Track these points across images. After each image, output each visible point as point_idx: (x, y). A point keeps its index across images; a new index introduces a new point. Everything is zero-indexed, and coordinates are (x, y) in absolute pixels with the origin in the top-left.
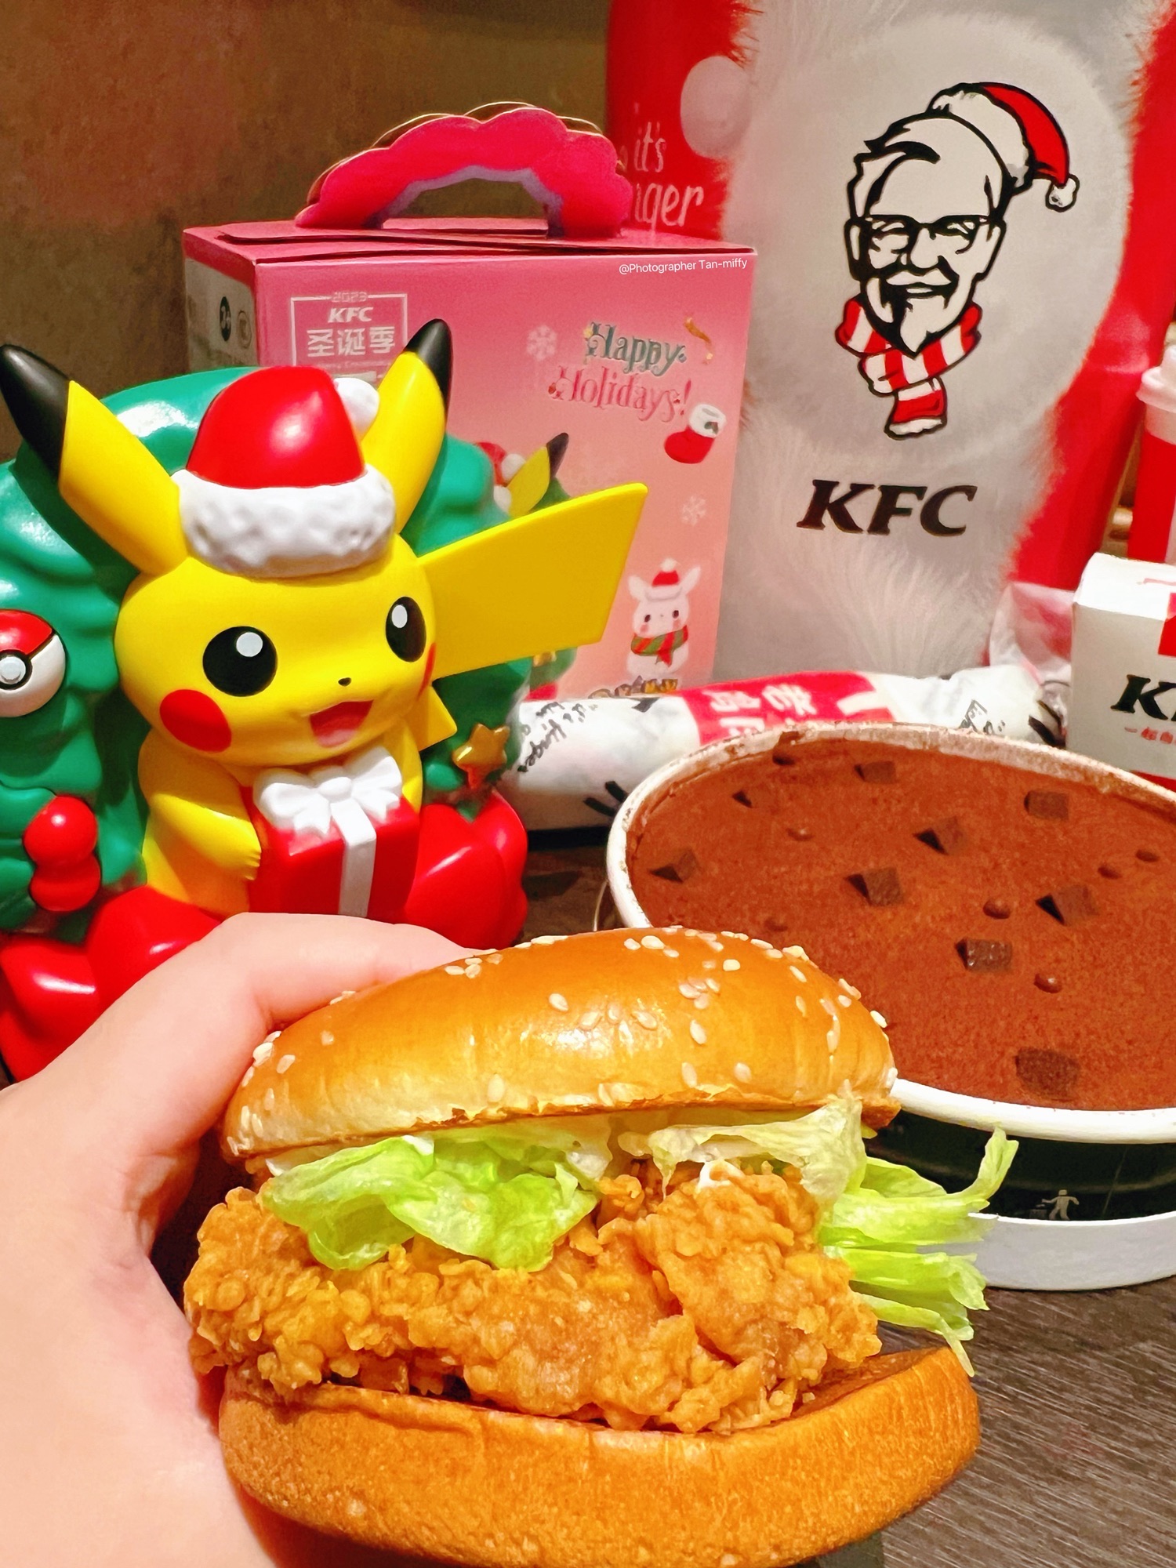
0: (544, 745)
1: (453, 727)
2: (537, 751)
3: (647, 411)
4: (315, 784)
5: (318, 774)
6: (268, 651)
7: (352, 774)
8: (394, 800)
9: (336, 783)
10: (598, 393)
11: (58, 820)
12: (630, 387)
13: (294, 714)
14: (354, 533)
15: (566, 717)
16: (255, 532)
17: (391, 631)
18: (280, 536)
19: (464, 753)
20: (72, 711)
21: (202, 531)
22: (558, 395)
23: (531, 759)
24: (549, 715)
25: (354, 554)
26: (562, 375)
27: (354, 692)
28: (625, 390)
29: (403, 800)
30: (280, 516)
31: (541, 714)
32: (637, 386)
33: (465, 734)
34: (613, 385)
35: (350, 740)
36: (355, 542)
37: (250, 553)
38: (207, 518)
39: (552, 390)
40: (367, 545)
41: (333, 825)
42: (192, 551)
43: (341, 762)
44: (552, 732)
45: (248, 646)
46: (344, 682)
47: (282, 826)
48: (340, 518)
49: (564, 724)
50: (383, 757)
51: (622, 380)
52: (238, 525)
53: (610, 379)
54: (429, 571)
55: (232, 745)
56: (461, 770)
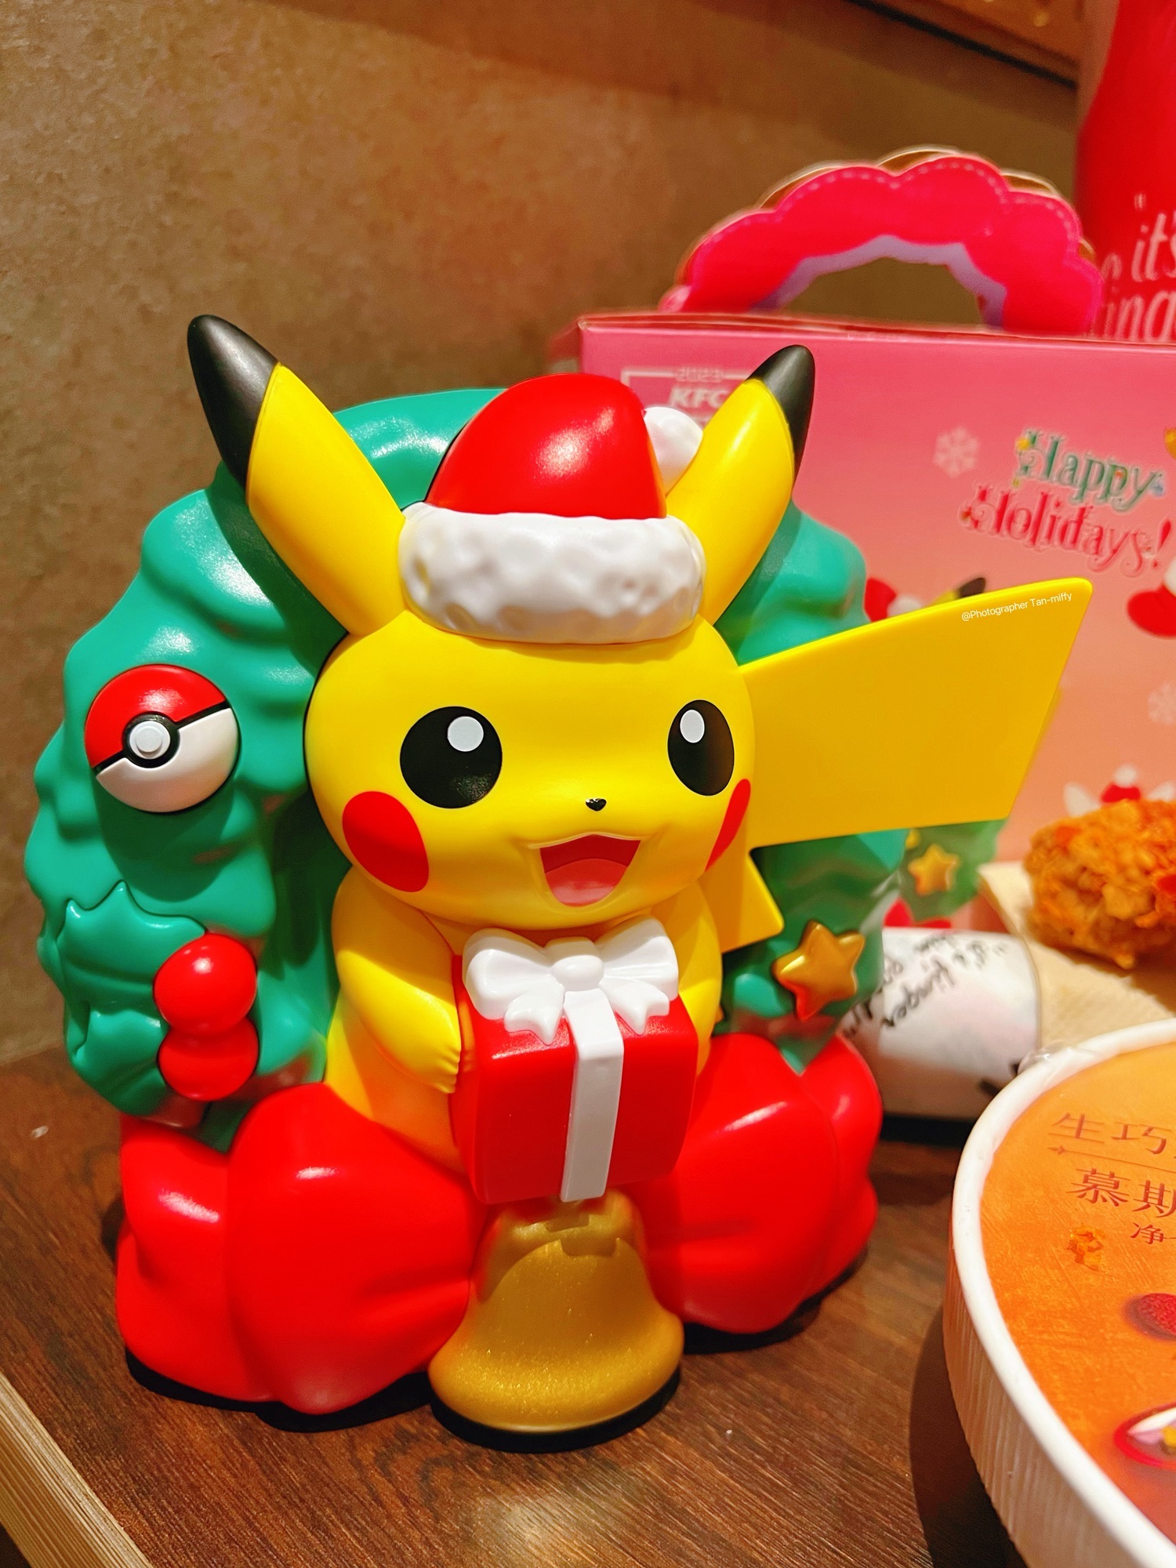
0: (925, 991)
1: (778, 922)
2: (912, 1000)
3: (1101, 560)
4: (551, 960)
5: (556, 946)
6: (491, 744)
7: (604, 956)
8: (662, 1001)
9: (579, 962)
10: (1033, 526)
11: (203, 965)
12: (1079, 522)
13: (518, 842)
14: (630, 585)
15: (960, 958)
16: (486, 569)
17: (676, 742)
18: (519, 575)
19: (793, 964)
20: (238, 818)
21: (419, 568)
22: (976, 523)
23: (903, 1011)
24: (933, 952)
25: (627, 616)
26: (983, 496)
27: (609, 824)
28: (1072, 528)
29: (677, 1005)
31: (925, 947)
32: (1091, 520)
33: (797, 936)
34: (1054, 519)
35: (604, 904)
36: (629, 599)
37: (478, 601)
38: (428, 552)
39: (968, 514)
40: (647, 608)
41: (564, 1025)
42: (409, 604)
43: (594, 933)
44: (937, 976)
45: (464, 737)
46: (597, 805)
47: (488, 1014)
48: (607, 559)
49: (956, 968)
50: (655, 934)
51: (1069, 513)
52: (465, 559)
53: (1051, 510)
54: (753, 684)
55: (430, 882)
56: (787, 990)
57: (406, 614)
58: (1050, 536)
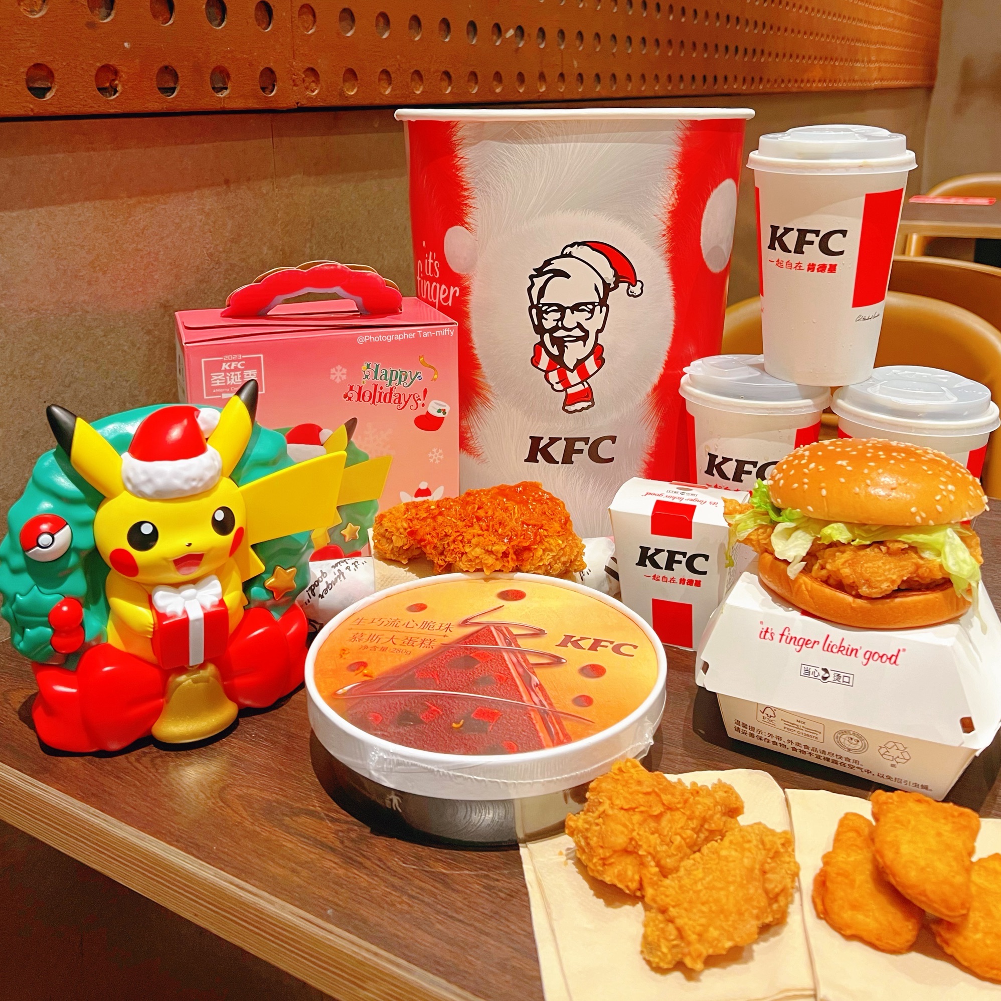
1: (263, 568)
3: (402, 406)
4: (180, 592)
5: (181, 588)
6: (155, 532)
7: (197, 589)
8: (216, 600)
9: (189, 591)
10: (372, 397)
11: (65, 609)
12: (391, 393)
13: (165, 559)
14: (194, 480)
16: (150, 481)
17: (215, 523)
18: (160, 482)
20: (73, 560)
21: (129, 480)
22: (350, 399)
25: (194, 488)
26: (351, 389)
27: (193, 550)
28: (388, 395)
29: (222, 602)
30: (160, 474)
32: (395, 391)
35: (196, 572)
37: (148, 489)
38: (131, 475)
39: (345, 396)
40: (200, 485)
41: (185, 612)
42: (126, 489)
43: (194, 582)
45: (146, 530)
46: (190, 545)
47: (161, 611)
50: (213, 580)
51: (387, 389)
53: (378, 389)
55: (139, 574)
56: (270, 591)
57: (125, 492)
58: (380, 400)
